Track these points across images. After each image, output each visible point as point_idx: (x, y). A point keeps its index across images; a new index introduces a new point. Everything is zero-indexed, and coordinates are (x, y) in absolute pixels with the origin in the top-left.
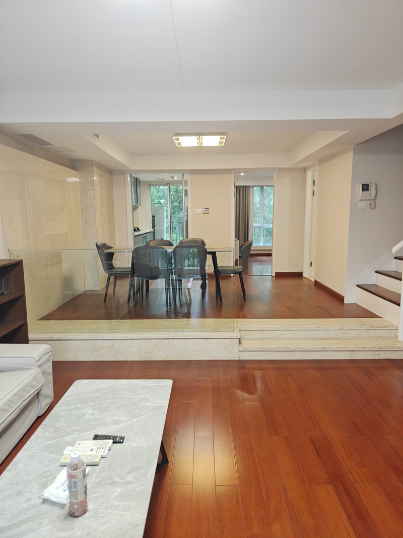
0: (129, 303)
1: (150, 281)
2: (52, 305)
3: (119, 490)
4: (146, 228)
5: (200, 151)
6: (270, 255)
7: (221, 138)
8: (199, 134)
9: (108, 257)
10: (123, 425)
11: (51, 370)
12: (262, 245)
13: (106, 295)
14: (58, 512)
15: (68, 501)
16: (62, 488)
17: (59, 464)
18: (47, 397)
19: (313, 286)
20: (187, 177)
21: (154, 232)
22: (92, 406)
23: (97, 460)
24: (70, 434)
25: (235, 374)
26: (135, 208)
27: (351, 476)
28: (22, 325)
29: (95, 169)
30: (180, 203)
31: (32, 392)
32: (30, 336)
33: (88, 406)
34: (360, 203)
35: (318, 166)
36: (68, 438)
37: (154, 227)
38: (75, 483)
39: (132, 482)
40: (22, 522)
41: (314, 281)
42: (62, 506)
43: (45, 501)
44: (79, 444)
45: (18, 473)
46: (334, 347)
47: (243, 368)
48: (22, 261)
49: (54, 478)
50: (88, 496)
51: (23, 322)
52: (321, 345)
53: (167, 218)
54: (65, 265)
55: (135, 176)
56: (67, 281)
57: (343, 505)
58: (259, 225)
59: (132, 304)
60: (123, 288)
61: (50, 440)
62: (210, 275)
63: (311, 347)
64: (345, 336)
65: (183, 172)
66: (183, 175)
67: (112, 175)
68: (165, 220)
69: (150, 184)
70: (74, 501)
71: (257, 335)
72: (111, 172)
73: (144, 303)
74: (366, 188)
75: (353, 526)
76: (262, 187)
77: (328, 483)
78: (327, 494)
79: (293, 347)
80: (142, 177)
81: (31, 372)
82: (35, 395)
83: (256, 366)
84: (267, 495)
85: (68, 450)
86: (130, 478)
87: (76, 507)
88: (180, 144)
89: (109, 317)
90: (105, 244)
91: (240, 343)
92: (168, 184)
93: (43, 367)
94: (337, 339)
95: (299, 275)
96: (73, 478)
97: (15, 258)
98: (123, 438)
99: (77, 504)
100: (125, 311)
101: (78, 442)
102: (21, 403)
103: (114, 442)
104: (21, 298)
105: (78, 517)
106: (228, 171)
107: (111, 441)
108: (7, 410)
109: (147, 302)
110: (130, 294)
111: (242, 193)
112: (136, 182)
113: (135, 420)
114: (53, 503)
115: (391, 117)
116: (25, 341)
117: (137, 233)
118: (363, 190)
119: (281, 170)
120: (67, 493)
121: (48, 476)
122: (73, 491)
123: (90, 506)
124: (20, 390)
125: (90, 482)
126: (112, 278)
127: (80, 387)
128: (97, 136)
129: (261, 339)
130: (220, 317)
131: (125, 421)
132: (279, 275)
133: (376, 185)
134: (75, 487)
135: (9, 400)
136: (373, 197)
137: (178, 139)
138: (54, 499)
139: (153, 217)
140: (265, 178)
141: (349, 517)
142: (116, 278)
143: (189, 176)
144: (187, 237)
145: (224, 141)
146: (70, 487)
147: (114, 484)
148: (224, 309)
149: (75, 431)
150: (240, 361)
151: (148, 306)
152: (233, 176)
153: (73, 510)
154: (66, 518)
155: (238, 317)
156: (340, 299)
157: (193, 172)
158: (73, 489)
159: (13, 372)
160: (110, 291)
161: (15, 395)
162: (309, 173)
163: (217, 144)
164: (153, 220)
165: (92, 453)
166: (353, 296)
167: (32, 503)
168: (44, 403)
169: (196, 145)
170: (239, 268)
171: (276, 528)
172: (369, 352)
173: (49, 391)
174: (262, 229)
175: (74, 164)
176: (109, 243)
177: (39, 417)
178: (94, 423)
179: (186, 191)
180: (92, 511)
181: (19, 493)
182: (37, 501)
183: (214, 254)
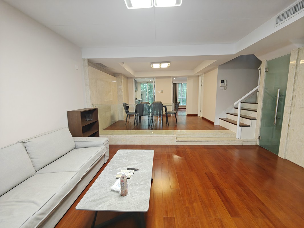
0: (134, 124)
1: (142, 116)
2: (107, 125)
3: (138, 187)
4: (139, 99)
5: (160, 70)
6: (186, 108)
7: (169, 64)
8: (161, 62)
9: (127, 108)
10: (137, 165)
11: (108, 147)
12: (182, 105)
13: (126, 121)
14: (117, 194)
15: (121, 190)
16: (118, 186)
17: (116, 178)
18: (107, 156)
19: (202, 119)
20: (155, 80)
21: (142, 100)
22: (125, 159)
23: (130, 177)
24: (118, 168)
25: (175, 150)
26: (136, 91)
27: (222, 187)
28: (97, 131)
29: (122, 77)
30: (151, 90)
31: (103, 154)
32: (100, 136)
33: (124, 158)
34: (220, 87)
35: (204, 75)
36: (118, 169)
37: (142, 98)
38: (123, 183)
39: (143, 185)
40: (104, 197)
41: (202, 117)
42: (118, 192)
43: (112, 190)
44: (122, 171)
45: (101, 181)
46: (212, 141)
47: (178, 148)
48: (97, 108)
49: (115, 183)
50: (128, 189)
51: (97, 130)
52: (207, 139)
53: (147, 95)
54: (112, 112)
55: (136, 80)
56: (112, 117)
57: (220, 197)
58: (181, 97)
59: (135, 125)
60: (132, 120)
61: (112, 170)
62: (164, 115)
63: (203, 140)
64: (216, 136)
65: (153, 78)
66: (153, 79)
67: (128, 79)
68: (146, 96)
69: (141, 83)
70: (123, 190)
71: (183, 136)
72: (128, 78)
73: (140, 125)
74: (223, 82)
75: (225, 204)
76: (182, 84)
77: (213, 189)
78: (213, 193)
79: (196, 140)
80: (139, 80)
81: (102, 147)
82: (103, 156)
83: (182, 147)
84: (191, 192)
85: (119, 173)
86: (142, 183)
87: (123, 192)
88: (153, 67)
89: (127, 129)
90: (126, 103)
91: (176, 139)
92: (147, 83)
93: (106, 146)
94: (213, 137)
95: (196, 115)
96: (123, 181)
97: (95, 107)
98: (138, 169)
99: (124, 191)
100: (133, 127)
101: (122, 170)
102: (99, 158)
103: (135, 171)
104: (97, 122)
105: (124, 196)
106: (170, 77)
107: (134, 170)
108: (94, 160)
109: (141, 124)
110: (135, 122)
111: (175, 85)
112: (136, 82)
113: (142, 163)
114: (115, 191)
115: (234, 54)
116: (98, 136)
117: (136, 100)
118: (222, 83)
119: (189, 77)
120: (120, 187)
121: (112, 182)
122: (123, 187)
123: (128, 193)
124: (98, 153)
125: (128, 183)
126: (128, 115)
127: (120, 152)
128: (123, 63)
129: (184, 137)
130: (168, 129)
131: (138, 164)
132: (189, 115)
133: (227, 81)
134: (124, 185)
135: (95, 157)
136: (225, 85)
137: (152, 65)
138: (115, 190)
139: (142, 95)
140: (183, 80)
141: (223, 201)
142: (130, 116)
143: (156, 79)
144: (155, 101)
145: (169, 65)
146: (121, 185)
147: (137, 185)
148: (169, 127)
149: (120, 167)
150: (176, 145)
151: (141, 126)
152: (172, 79)
153: (122, 194)
154: (120, 196)
155: (175, 129)
156: (213, 123)
157: (157, 78)
158: (123, 186)
159: (95, 147)
160: (128, 120)
161: (97, 155)
162: (200, 78)
163: (167, 67)
164: (142, 96)
165: (127, 174)
166: (218, 122)
167: (107, 191)
168: (106, 159)
169: (159, 67)
170: (175, 112)
171: (195, 204)
172: (225, 142)
173: (108, 155)
174: (182, 99)
175: (115, 75)
176: (127, 103)
177: (104, 164)
178: (127, 164)
179: (155, 85)
180: (129, 194)
181: (102, 188)
182: (109, 190)
183: (165, 107)
